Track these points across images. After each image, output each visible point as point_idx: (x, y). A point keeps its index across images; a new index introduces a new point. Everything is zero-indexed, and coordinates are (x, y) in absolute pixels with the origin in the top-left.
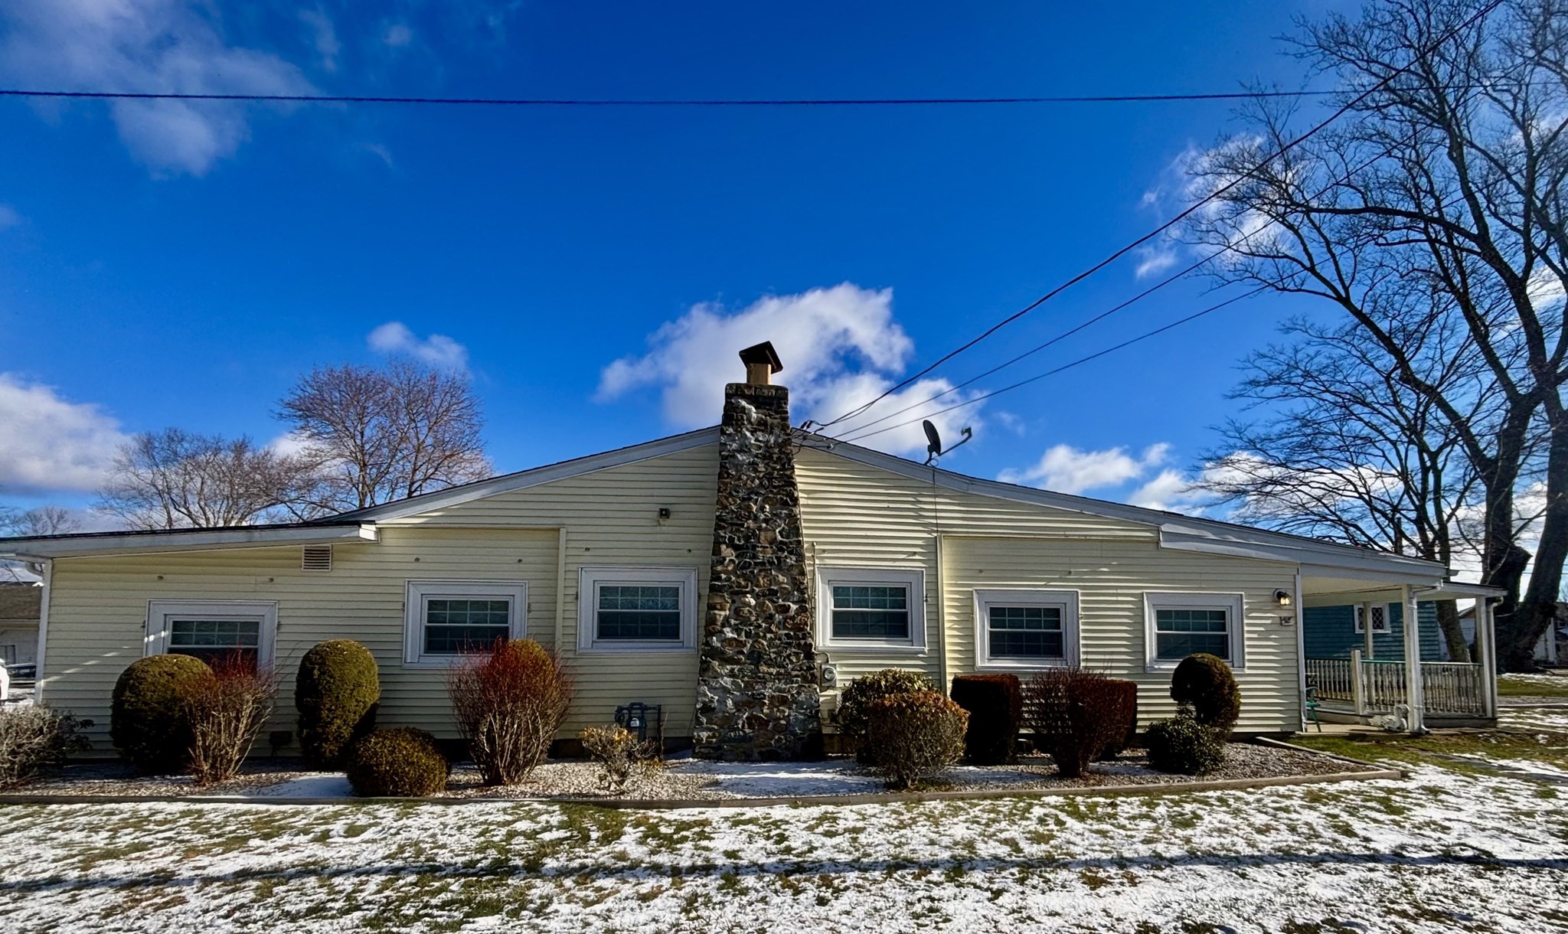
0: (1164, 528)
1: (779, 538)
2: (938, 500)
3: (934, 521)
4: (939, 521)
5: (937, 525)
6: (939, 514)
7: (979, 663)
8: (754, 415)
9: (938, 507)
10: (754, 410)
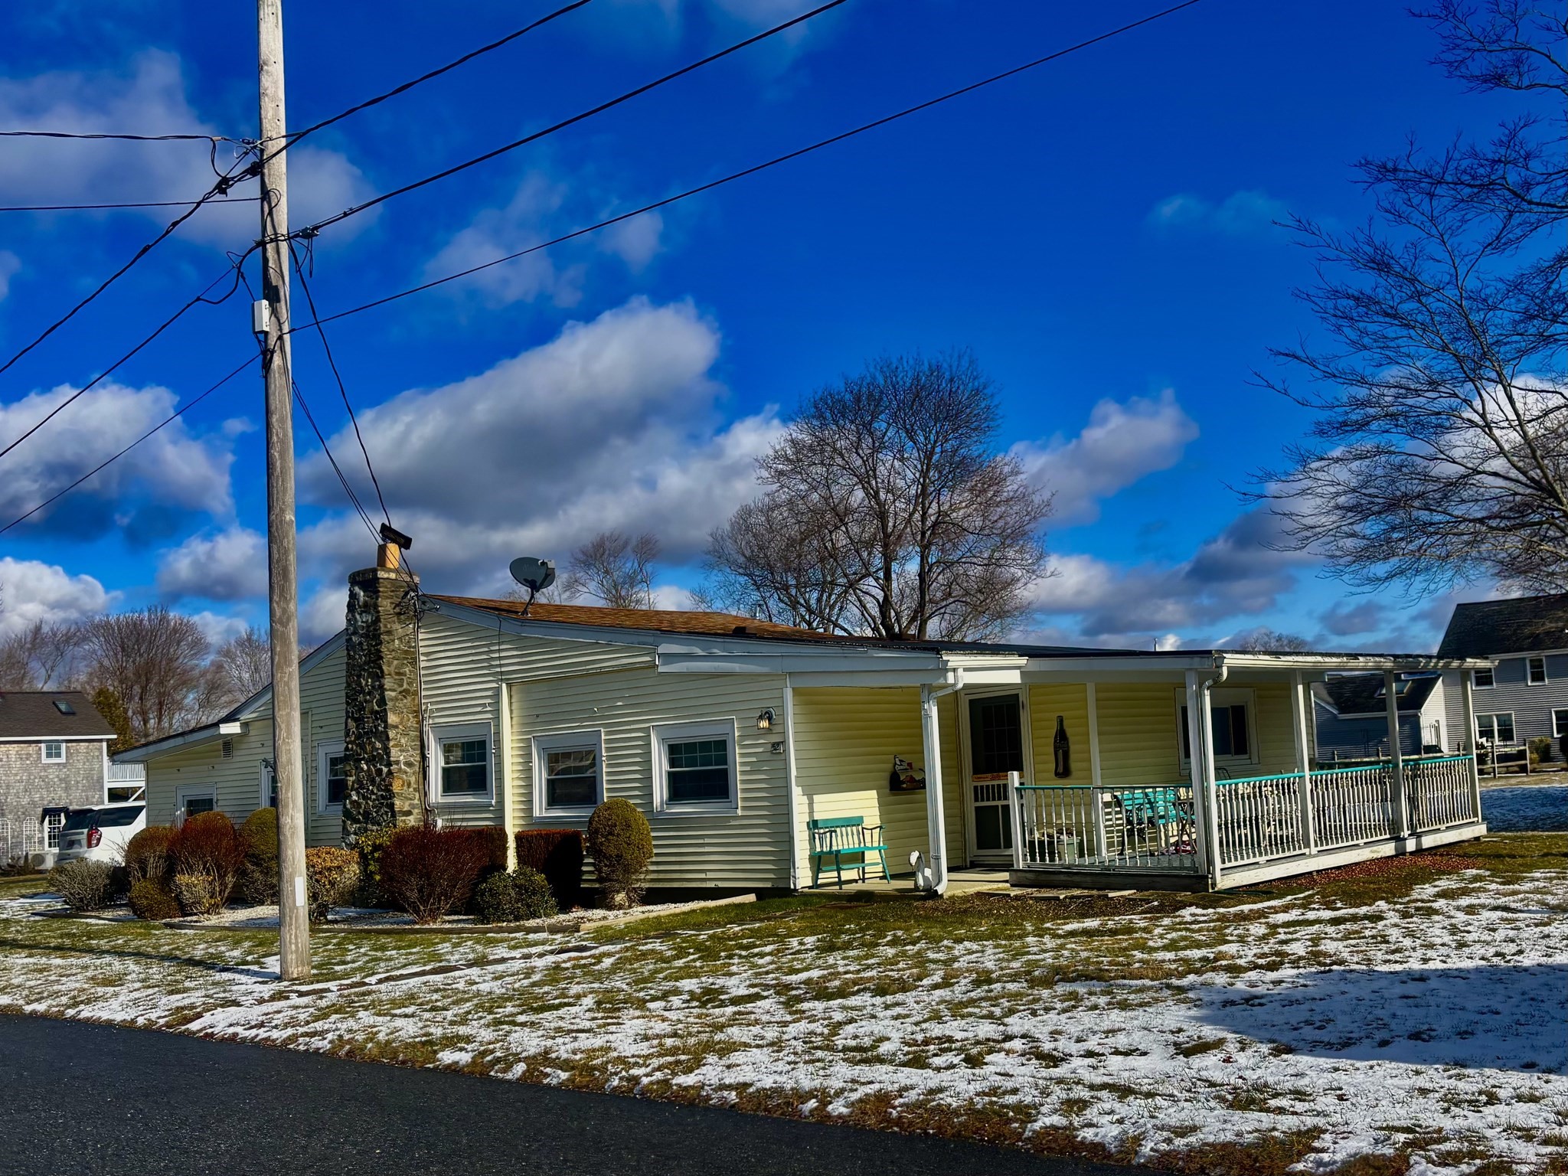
0: (661, 650)
1: (376, 708)
2: (502, 647)
3: (498, 670)
4: (503, 669)
5: (502, 673)
6: (502, 662)
7: (536, 813)
8: (362, 599)
9: (503, 654)
10: (362, 594)
